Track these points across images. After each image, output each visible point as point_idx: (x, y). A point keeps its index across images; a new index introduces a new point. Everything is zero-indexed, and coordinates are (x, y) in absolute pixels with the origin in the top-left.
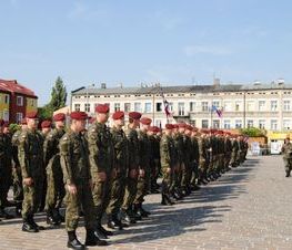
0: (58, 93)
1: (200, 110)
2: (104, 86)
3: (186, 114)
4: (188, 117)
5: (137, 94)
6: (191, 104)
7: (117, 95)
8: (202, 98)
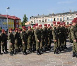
0: (25, 18)
1: (67, 19)
2: (39, 15)
3: (62, 21)
4: (63, 22)
5: (48, 16)
6: (64, 18)
7: (43, 17)
8: (67, 16)
